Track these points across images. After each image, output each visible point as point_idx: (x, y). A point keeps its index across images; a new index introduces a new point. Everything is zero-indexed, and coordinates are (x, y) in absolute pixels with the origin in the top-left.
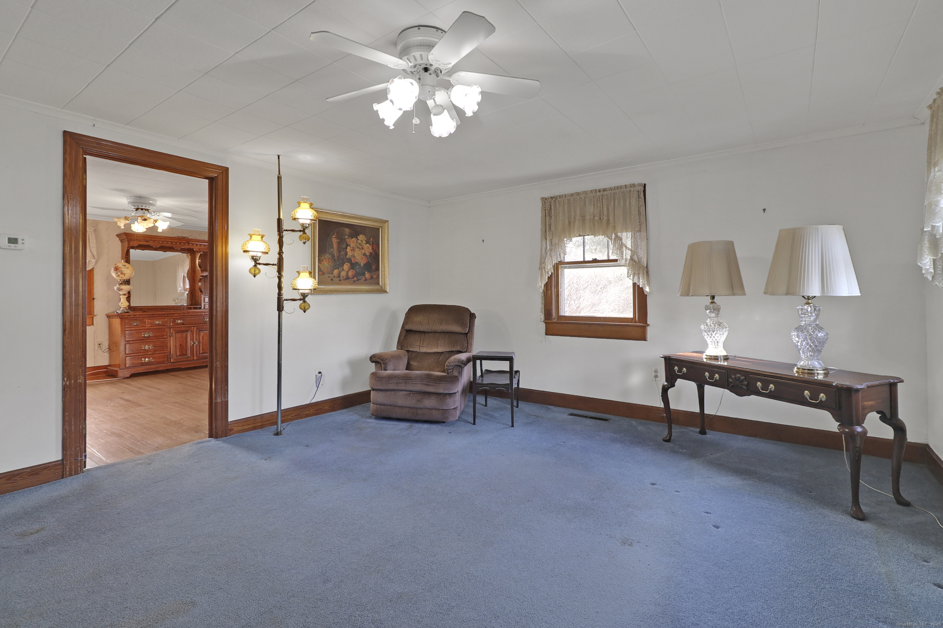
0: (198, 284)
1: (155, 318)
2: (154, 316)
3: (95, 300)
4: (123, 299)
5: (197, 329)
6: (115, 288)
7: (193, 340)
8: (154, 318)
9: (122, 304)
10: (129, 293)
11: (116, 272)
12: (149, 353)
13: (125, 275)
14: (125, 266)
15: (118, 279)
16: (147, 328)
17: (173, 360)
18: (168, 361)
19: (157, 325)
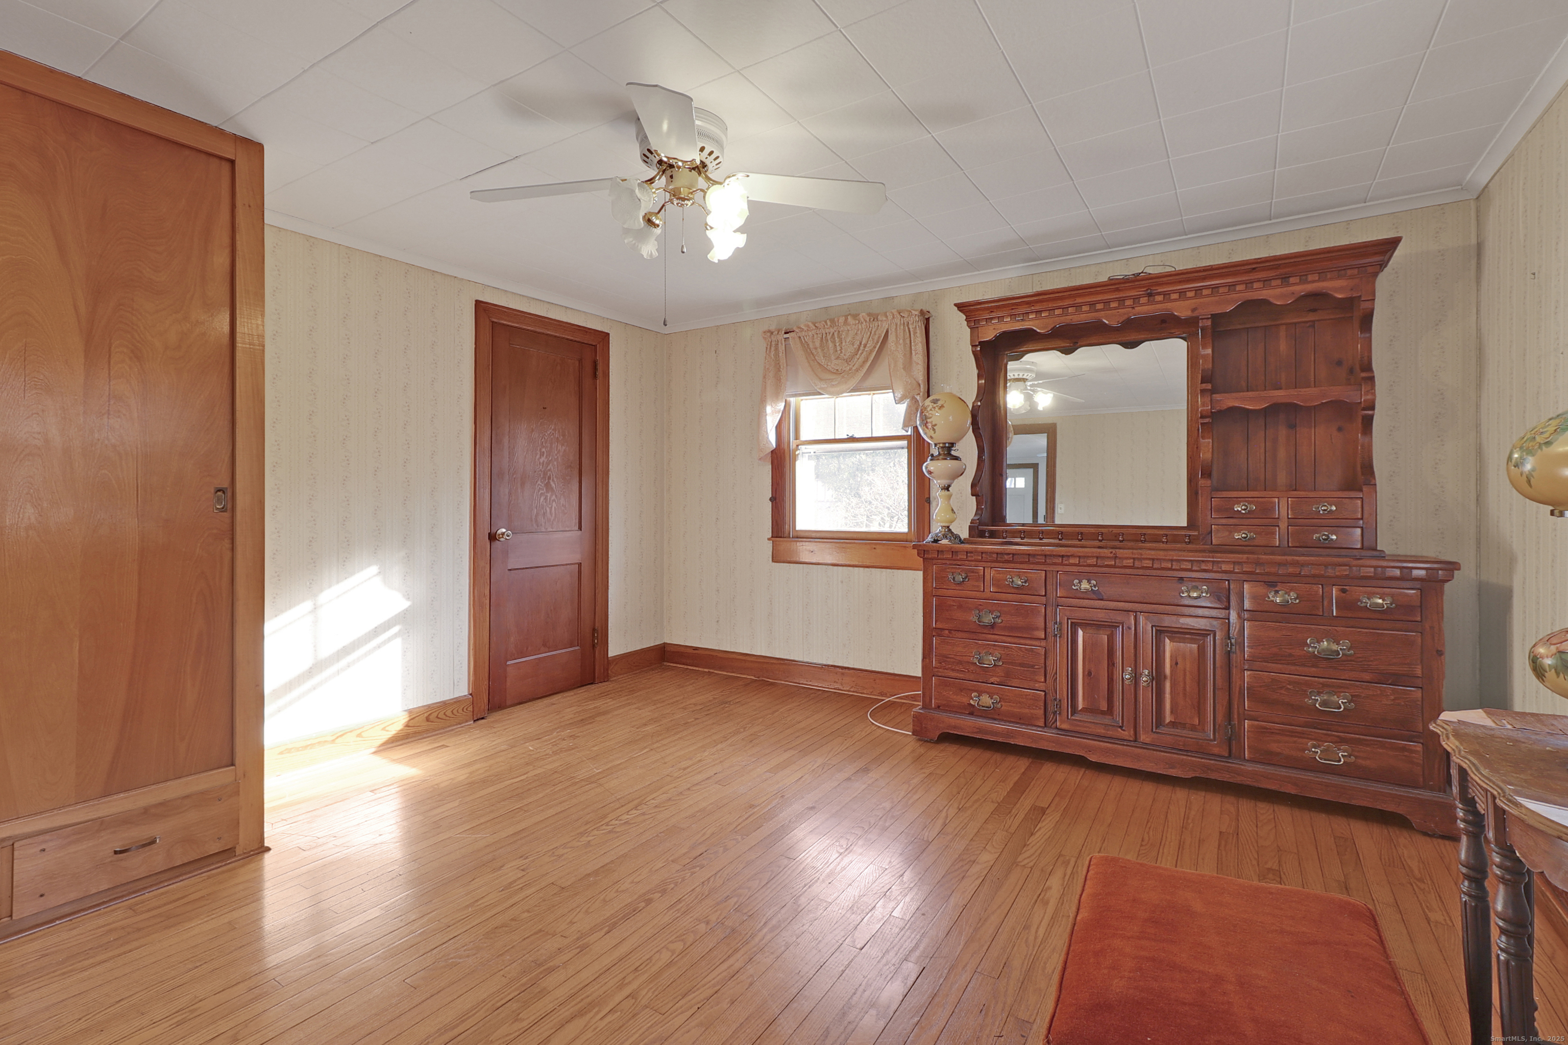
1: (1012, 565)
2: (1006, 558)
4: (942, 501)
7: (1133, 665)
8: (1005, 565)
12: (991, 679)
13: (934, 430)
14: (935, 401)
16: (986, 595)
17: (1062, 723)
18: (1045, 723)
19: (1016, 591)
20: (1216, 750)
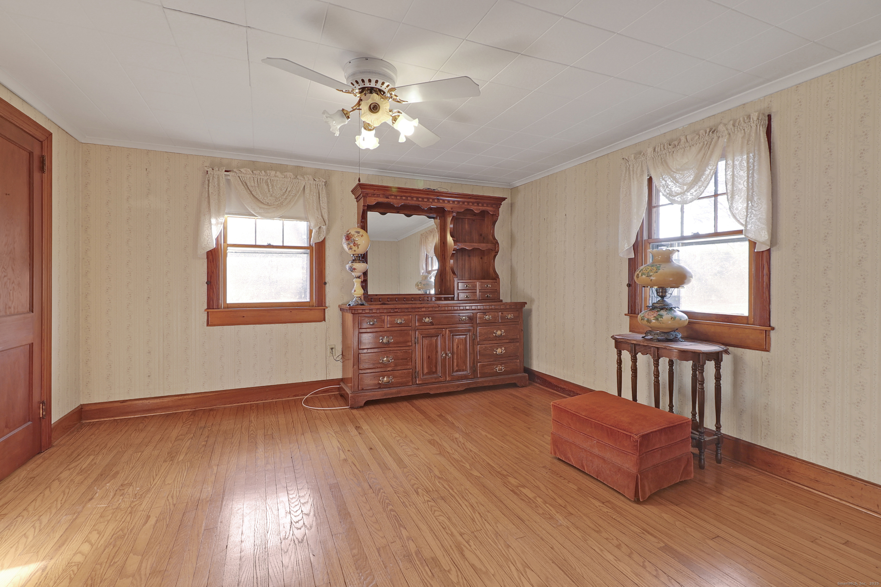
0: (450, 261)
1: (397, 314)
2: (396, 310)
3: (327, 285)
4: (357, 284)
5: (451, 332)
6: (347, 267)
7: (445, 350)
8: (394, 314)
9: (355, 291)
10: (365, 274)
11: (347, 242)
12: (388, 369)
13: (358, 247)
14: (358, 232)
15: (351, 252)
16: (385, 329)
17: (419, 381)
18: (412, 383)
19: (399, 326)
20: (470, 377)
